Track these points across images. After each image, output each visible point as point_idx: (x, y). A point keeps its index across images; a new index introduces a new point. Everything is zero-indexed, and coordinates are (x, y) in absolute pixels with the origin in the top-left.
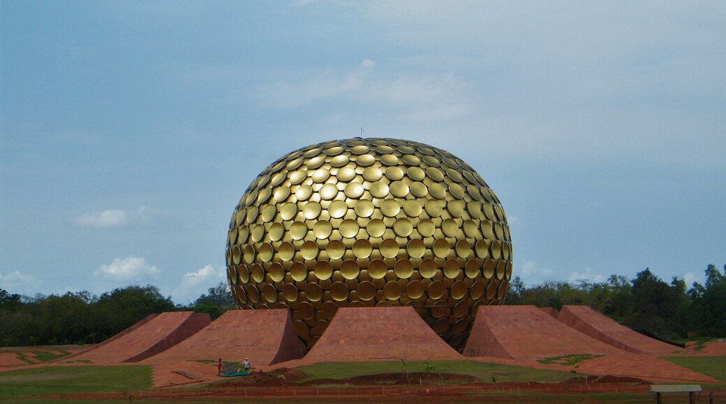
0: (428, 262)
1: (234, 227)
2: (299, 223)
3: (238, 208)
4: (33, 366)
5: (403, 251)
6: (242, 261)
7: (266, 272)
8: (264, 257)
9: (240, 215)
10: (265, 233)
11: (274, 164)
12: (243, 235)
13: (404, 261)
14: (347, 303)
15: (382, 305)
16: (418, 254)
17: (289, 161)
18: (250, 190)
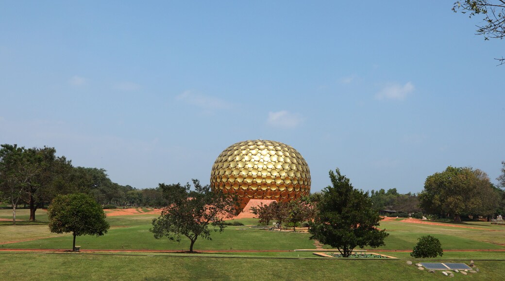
0: (282, 185)
1: (214, 169)
2: (237, 169)
3: (215, 162)
4: (141, 214)
5: (273, 180)
6: (216, 181)
7: (225, 185)
8: (224, 180)
9: (216, 165)
10: (225, 172)
11: (229, 147)
12: (217, 173)
13: (273, 184)
14: (253, 198)
15: (265, 199)
16: (279, 182)
17: (234, 147)
18: (220, 156)
